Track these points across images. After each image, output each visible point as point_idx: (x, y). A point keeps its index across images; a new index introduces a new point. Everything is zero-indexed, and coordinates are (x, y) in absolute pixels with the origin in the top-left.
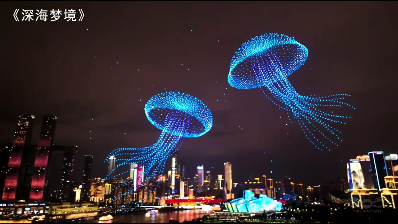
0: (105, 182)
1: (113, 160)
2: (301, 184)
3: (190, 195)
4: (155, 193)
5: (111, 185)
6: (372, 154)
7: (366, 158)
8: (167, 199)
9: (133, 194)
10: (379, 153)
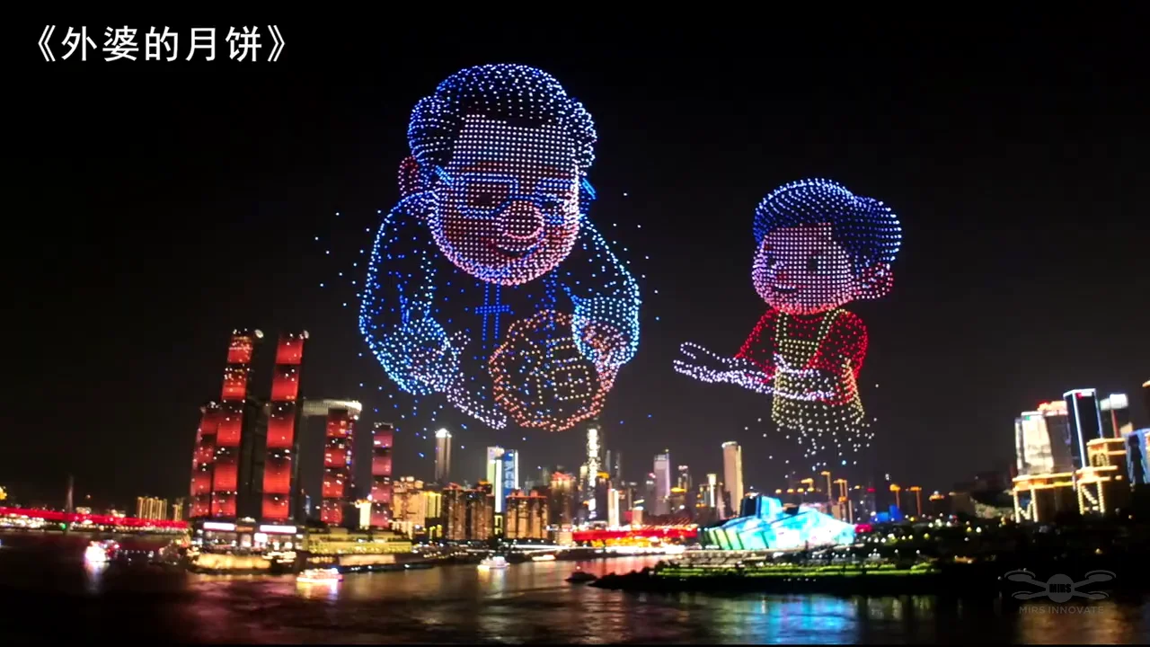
0: (425, 489)
1: (446, 439)
2: (915, 489)
3: (634, 522)
4: (545, 516)
5: (439, 495)
6: (1071, 396)
7: (1058, 408)
8: (578, 530)
9: (494, 519)
10: (1087, 393)
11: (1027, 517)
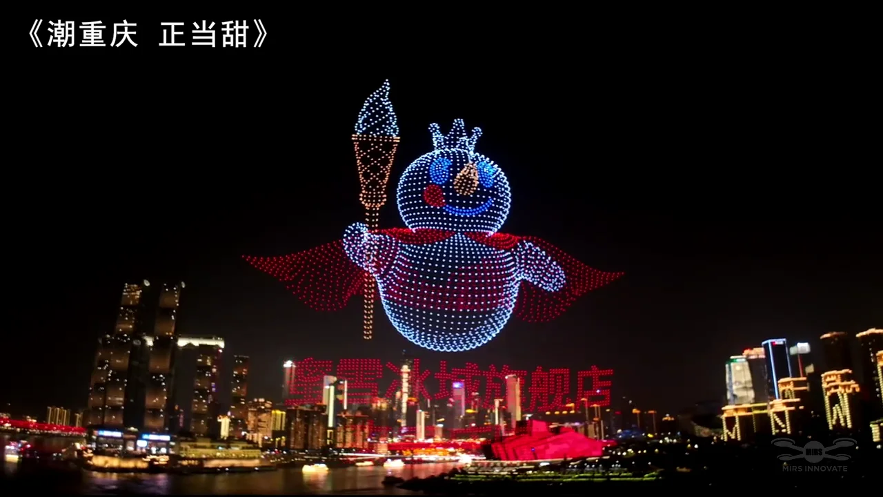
0: (274, 407)
1: (292, 368)
2: (652, 412)
3: (436, 436)
4: (367, 431)
5: (284, 413)
6: (767, 344)
7: (758, 353)
8: (392, 442)
9: (326, 433)
10: (780, 342)
11: (733, 437)
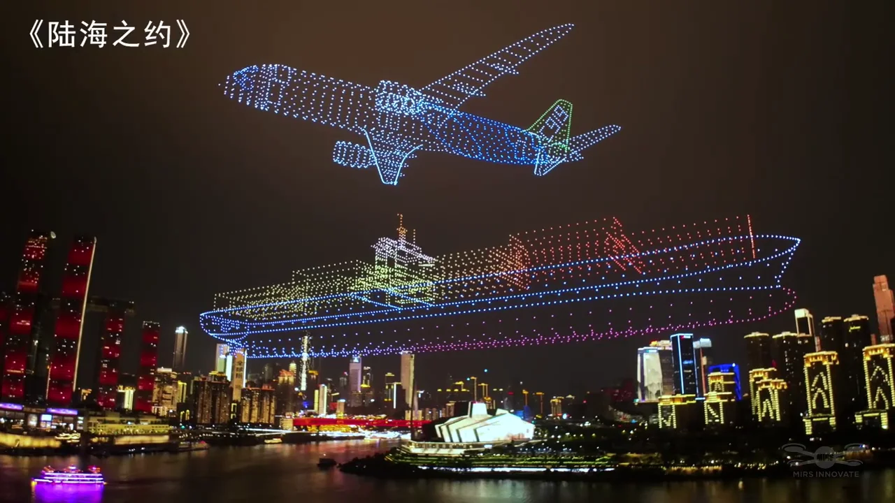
0: (178, 378)
1: (184, 333)
2: (541, 393)
3: (338, 411)
4: (273, 406)
5: (185, 384)
6: (676, 337)
7: (667, 344)
8: (296, 417)
9: (230, 406)
10: (687, 336)
11: (668, 424)
